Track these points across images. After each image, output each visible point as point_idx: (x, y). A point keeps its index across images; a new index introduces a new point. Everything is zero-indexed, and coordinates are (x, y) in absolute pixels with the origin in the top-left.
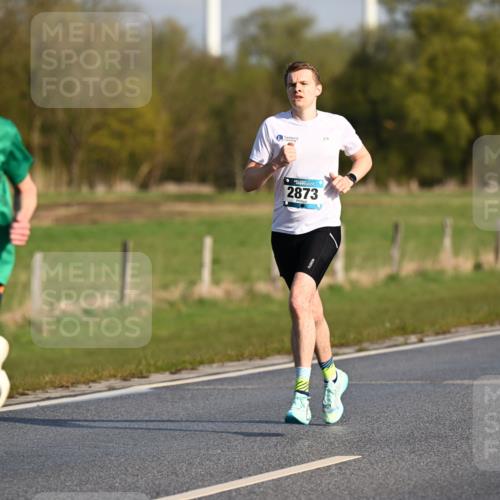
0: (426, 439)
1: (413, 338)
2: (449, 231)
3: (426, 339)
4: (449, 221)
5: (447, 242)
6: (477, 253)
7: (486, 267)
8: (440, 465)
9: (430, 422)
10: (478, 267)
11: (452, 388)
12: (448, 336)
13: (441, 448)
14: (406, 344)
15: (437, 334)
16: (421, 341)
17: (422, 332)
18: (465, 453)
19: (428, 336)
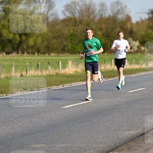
0: (8, 122)
1: (4, 95)
2: (14, 66)
3: (8, 95)
4: (14, 63)
5: (13, 69)
6: (21, 72)
7: (24, 75)
8: (12, 129)
9: (9, 117)
10: (22, 75)
11: (15, 108)
12: (14, 94)
13: (12, 124)
14: (3, 96)
15: (11, 94)
16: (7, 95)
17: (7, 93)
18: (19, 126)
19: (8, 94)
